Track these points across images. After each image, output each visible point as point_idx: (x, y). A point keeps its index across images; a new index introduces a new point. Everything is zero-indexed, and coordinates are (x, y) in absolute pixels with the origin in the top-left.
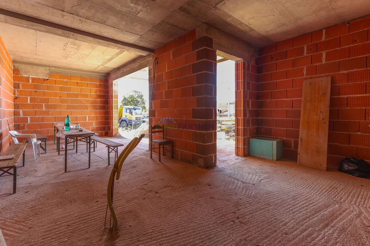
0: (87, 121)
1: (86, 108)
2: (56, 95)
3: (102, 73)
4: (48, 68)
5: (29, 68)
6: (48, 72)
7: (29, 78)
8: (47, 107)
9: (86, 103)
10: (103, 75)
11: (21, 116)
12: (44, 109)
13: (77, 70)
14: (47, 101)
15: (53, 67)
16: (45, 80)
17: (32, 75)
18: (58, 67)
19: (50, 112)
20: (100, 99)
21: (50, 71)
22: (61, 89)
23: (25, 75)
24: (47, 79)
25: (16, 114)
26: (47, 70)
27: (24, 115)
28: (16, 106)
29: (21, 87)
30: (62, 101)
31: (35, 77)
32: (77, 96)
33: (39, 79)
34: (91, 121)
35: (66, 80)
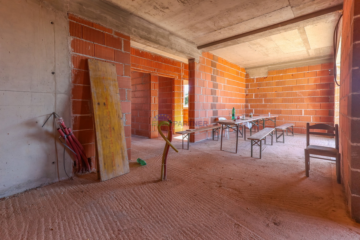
0: (303, 115)
1: (302, 100)
2: (272, 90)
3: (325, 56)
4: (267, 67)
5: (254, 71)
6: (267, 71)
7: (254, 78)
8: (266, 101)
9: (302, 95)
10: (326, 58)
11: (249, 108)
12: (263, 103)
13: (291, 62)
14: (265, 96)
15: (270, 65)
16: (264, 78)
17: (256, 76)
18: (274, 64)
19: (268, 106)
20: (321, 90)
21: (269, 69)
22: (278, 84)
23: (252, 77)
24: (266, 77)
25: (246, 106)
26: (266, 69)
27: (251, 108)
28: (247, 101)
29: (249, 87)
30: (278, 95)
31: (258, 77)
32: (291, 88)
33: (260, 78)
34: (307, 116)
35: (282, 74)
